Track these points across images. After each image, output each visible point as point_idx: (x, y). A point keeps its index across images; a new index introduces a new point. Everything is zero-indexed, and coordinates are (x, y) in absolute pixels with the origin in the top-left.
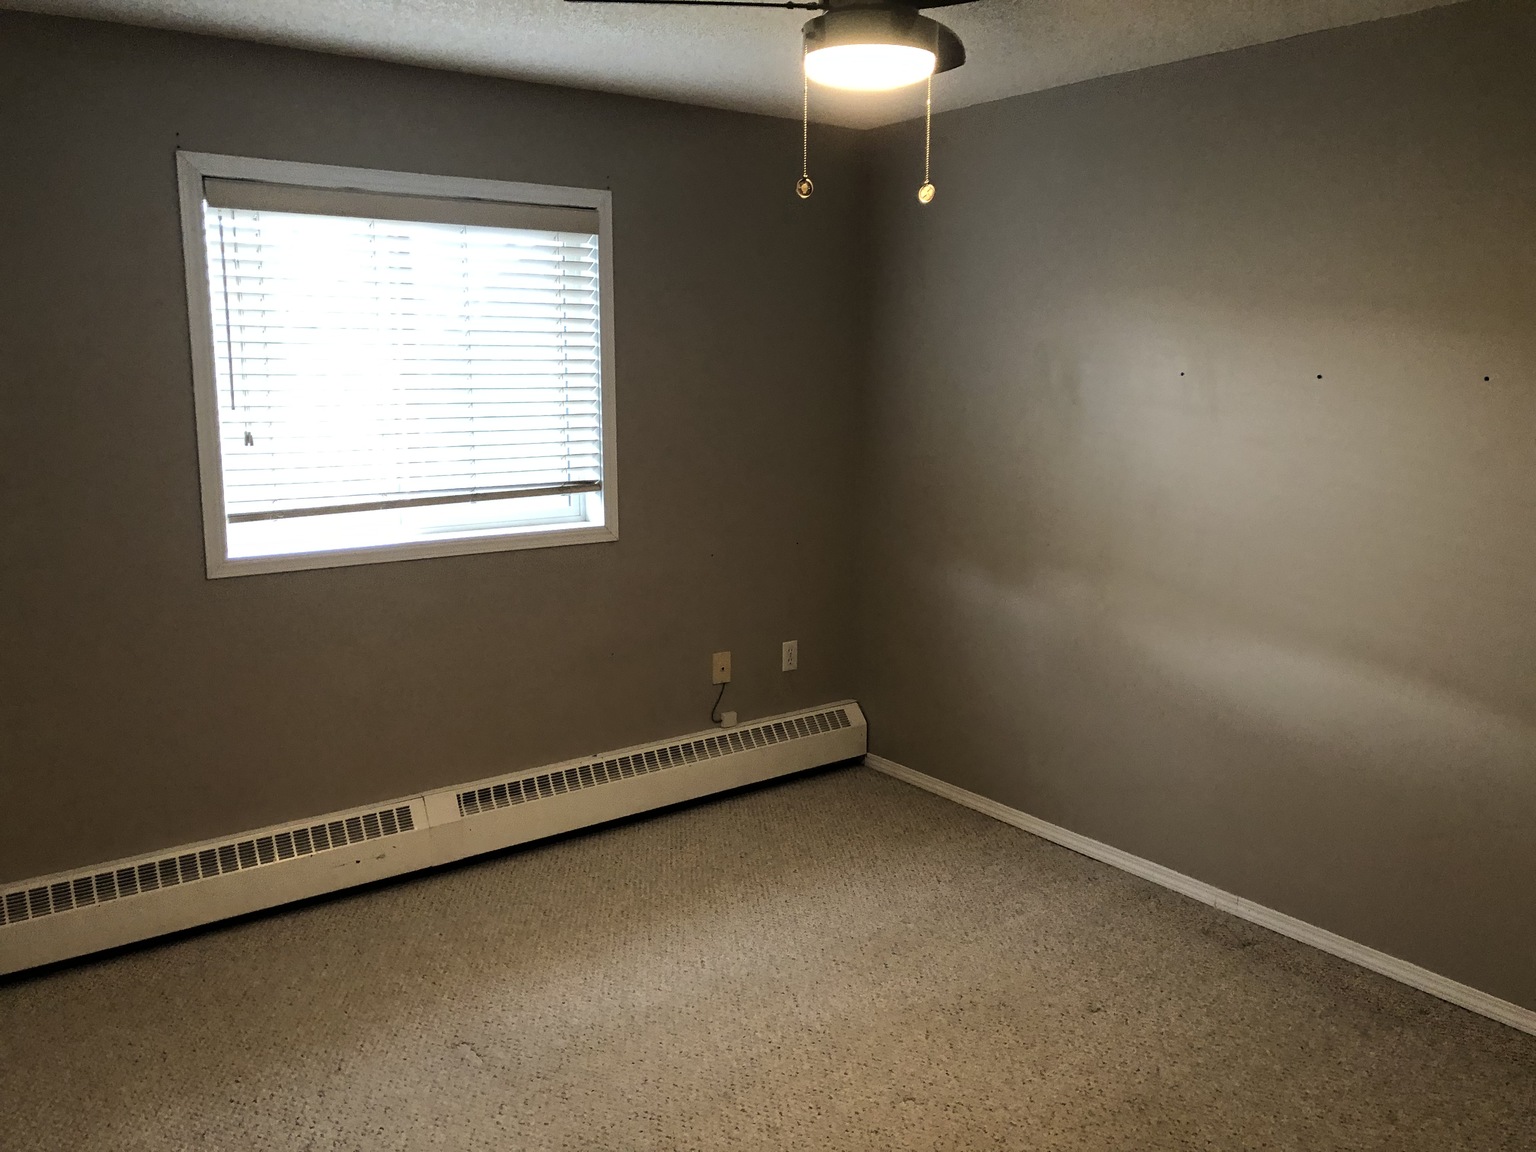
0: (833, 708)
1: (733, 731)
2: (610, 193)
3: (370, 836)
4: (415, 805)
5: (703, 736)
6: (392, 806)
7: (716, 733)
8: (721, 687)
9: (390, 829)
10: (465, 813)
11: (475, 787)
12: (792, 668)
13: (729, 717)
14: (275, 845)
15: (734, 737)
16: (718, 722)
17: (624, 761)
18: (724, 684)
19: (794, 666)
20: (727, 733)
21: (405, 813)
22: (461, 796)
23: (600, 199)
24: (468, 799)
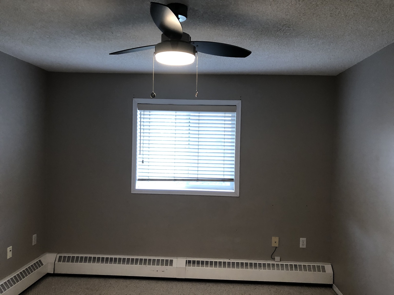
0: (320, 264)
1: (278, 263)
2: (241, 101)
3: (161, 265)
4: (175, 260)
5: (267, 262)
6: (169, 259)
7: (271, 262)
8: (275, 248)
9: (167, 265)
10: (187, 266)
11: (192, 259)
12: (303, 247)
13: (278, 258)
14: (139, 261)
15: (278, 265)
16: (274, 259)
17: (238, 263)
18: (276, 247)
19: (305, 247)
20: (275, 263)
21: (171, 261)
22: (187, 261)
23: (238, 103)
24: (190, 262)
